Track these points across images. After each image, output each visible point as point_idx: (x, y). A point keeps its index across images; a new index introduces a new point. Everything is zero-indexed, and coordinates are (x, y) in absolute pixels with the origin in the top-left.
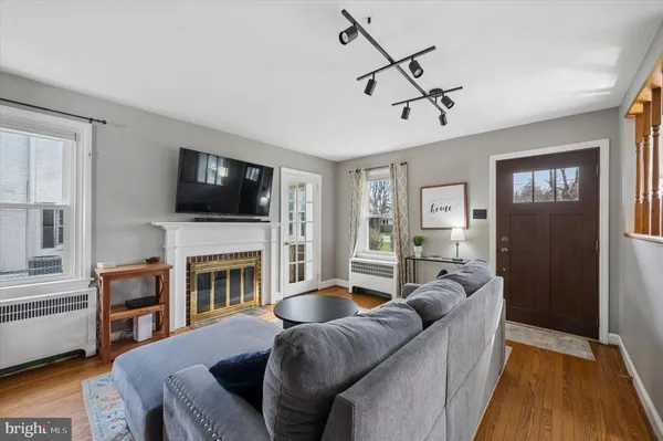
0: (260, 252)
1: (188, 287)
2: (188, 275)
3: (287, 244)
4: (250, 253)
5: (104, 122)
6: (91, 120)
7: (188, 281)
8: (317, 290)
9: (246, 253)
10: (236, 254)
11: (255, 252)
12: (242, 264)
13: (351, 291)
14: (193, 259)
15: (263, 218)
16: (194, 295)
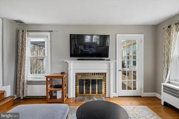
0: (105, 73)
1: (76, 83)
2: (76, 79)
3: (120, 70)
4: (101, 73)
5: (52, 31)
6: (50, 31)
7: (76, 81)
8: (141, 97)
9: (99, 73)
10: (94, 73)
11: (103, 73)
12: (97, 78)
13: (163, 104)
14: (78, 74)
15: (106, 59)
16: (78, 87)
